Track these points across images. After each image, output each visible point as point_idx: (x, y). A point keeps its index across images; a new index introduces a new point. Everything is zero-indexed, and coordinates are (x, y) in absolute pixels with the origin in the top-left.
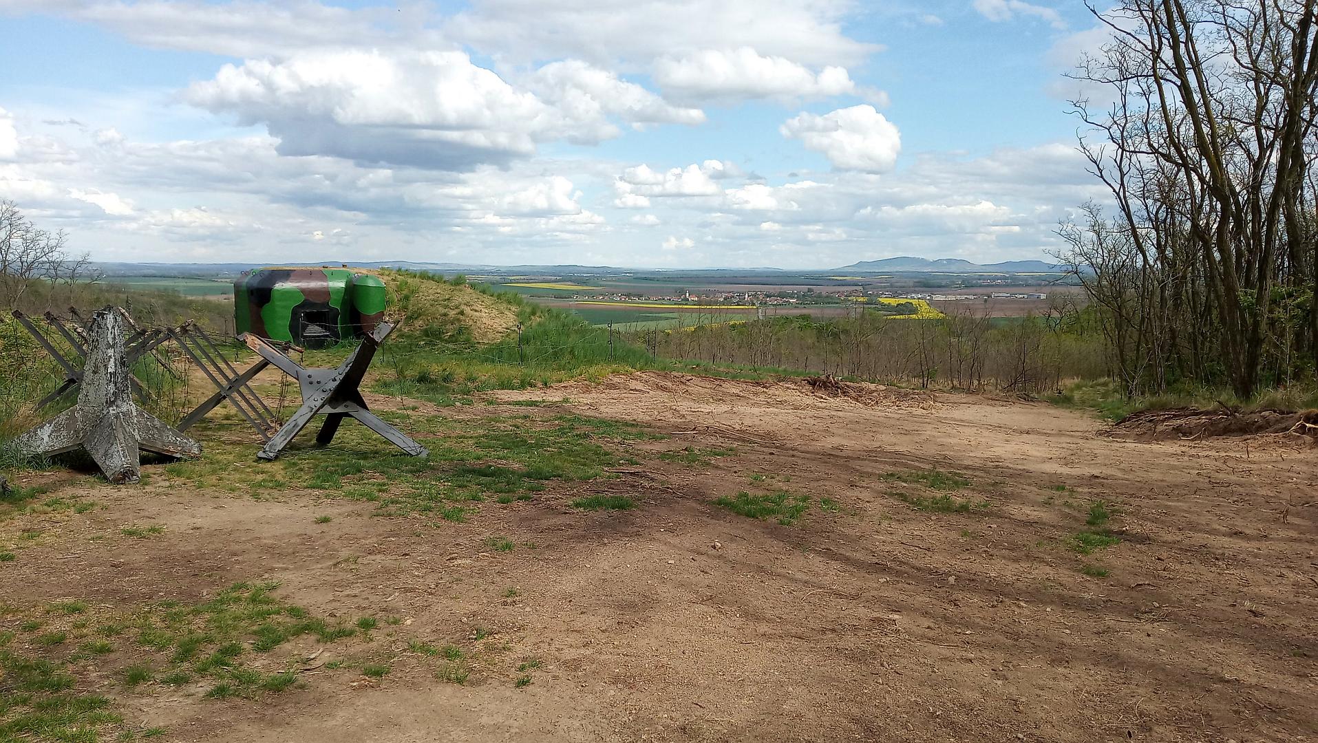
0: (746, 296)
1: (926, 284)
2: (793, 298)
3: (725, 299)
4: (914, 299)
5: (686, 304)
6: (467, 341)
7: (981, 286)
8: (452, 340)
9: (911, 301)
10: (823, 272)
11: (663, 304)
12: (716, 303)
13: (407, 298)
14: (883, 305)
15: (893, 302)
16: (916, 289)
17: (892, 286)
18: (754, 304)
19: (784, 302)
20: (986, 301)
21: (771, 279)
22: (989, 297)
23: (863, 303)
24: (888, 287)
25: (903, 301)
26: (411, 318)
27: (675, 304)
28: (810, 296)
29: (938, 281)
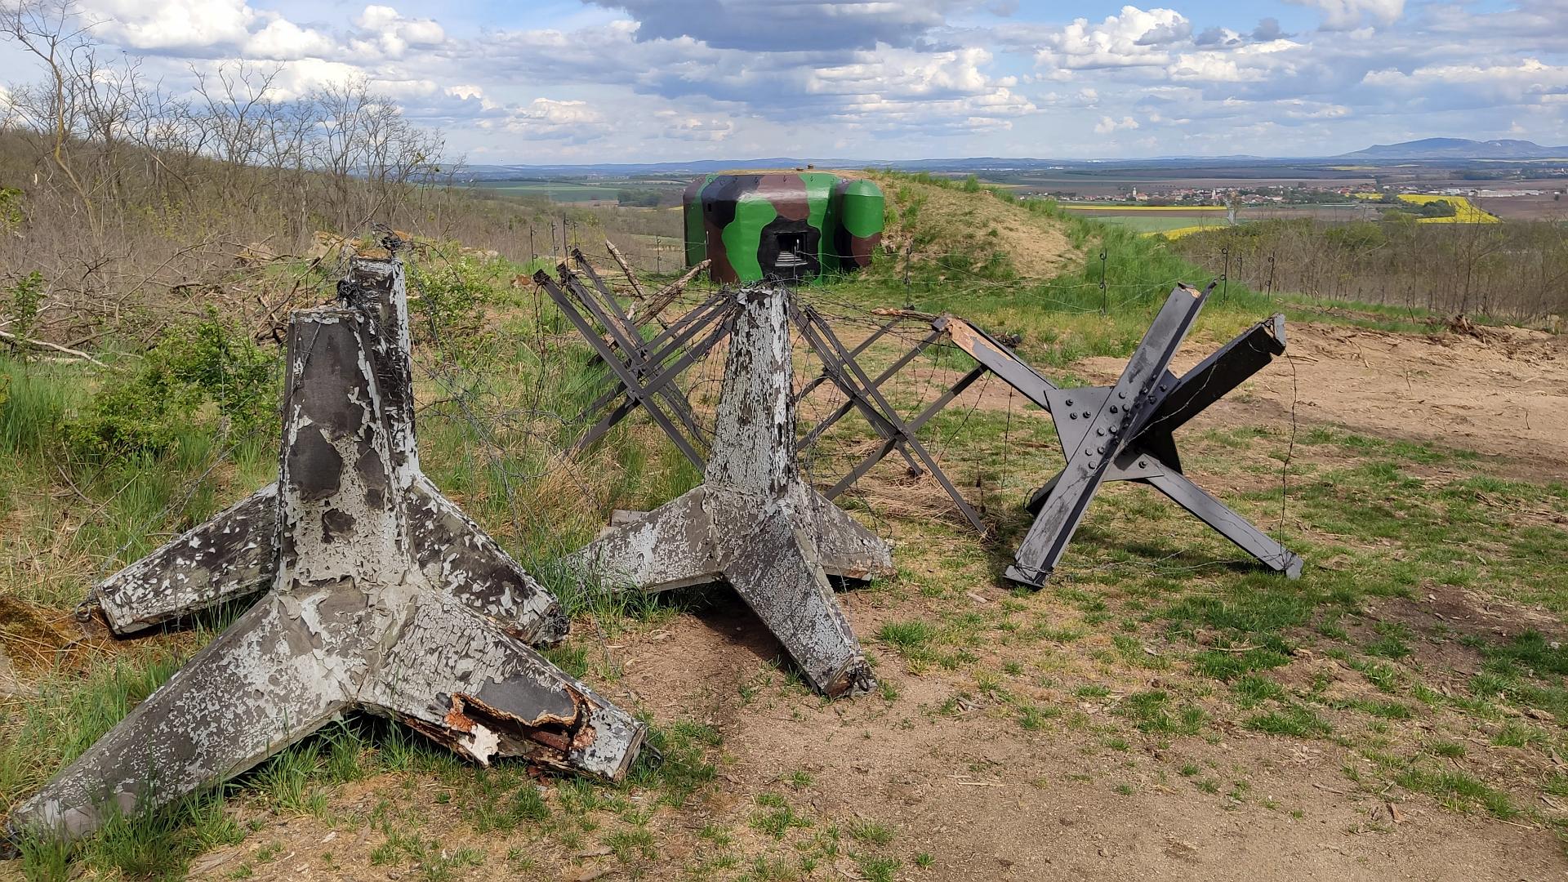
0: (1214, 194)
1: (1469, 175)
2: (1276, 196)
3: (1185, 197)
4: (1451, 194)
5: (1133, 205)
6: (1007, 276)
7: (1550, 177)
8: (986, 273)
9: (1444, 198)
10: (1319, 161)
11: (1102, 205)
12: (1171, 203)
13: (912, 212)
14: (1404, 203)
15: (1422, 200)
16: (1455, 182)
17: (1418, 178)
18: (1223, 204)
19: (1266, 200)
20: (1557, 198)
21: (1244, 170)
22: (1562, 192)
23: (1376, 202)
24: (1413, 179)
25: (1434, 199)
26: (920, 242)
27: (1118, 205)
28: (1302, 193)
29: (1486, 171)
